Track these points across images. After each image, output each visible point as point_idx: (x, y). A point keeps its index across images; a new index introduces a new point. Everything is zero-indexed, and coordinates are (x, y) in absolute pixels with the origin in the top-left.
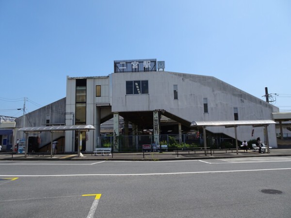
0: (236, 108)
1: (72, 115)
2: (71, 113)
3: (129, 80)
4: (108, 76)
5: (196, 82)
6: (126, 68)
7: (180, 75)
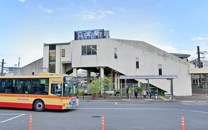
0: (160, 65)
1: (47, 70)
2: (46, 68)
3: (84, 45)
4: (70, 43)
5: (131, 46)
6: (82, 36)
7: (119, 41)
